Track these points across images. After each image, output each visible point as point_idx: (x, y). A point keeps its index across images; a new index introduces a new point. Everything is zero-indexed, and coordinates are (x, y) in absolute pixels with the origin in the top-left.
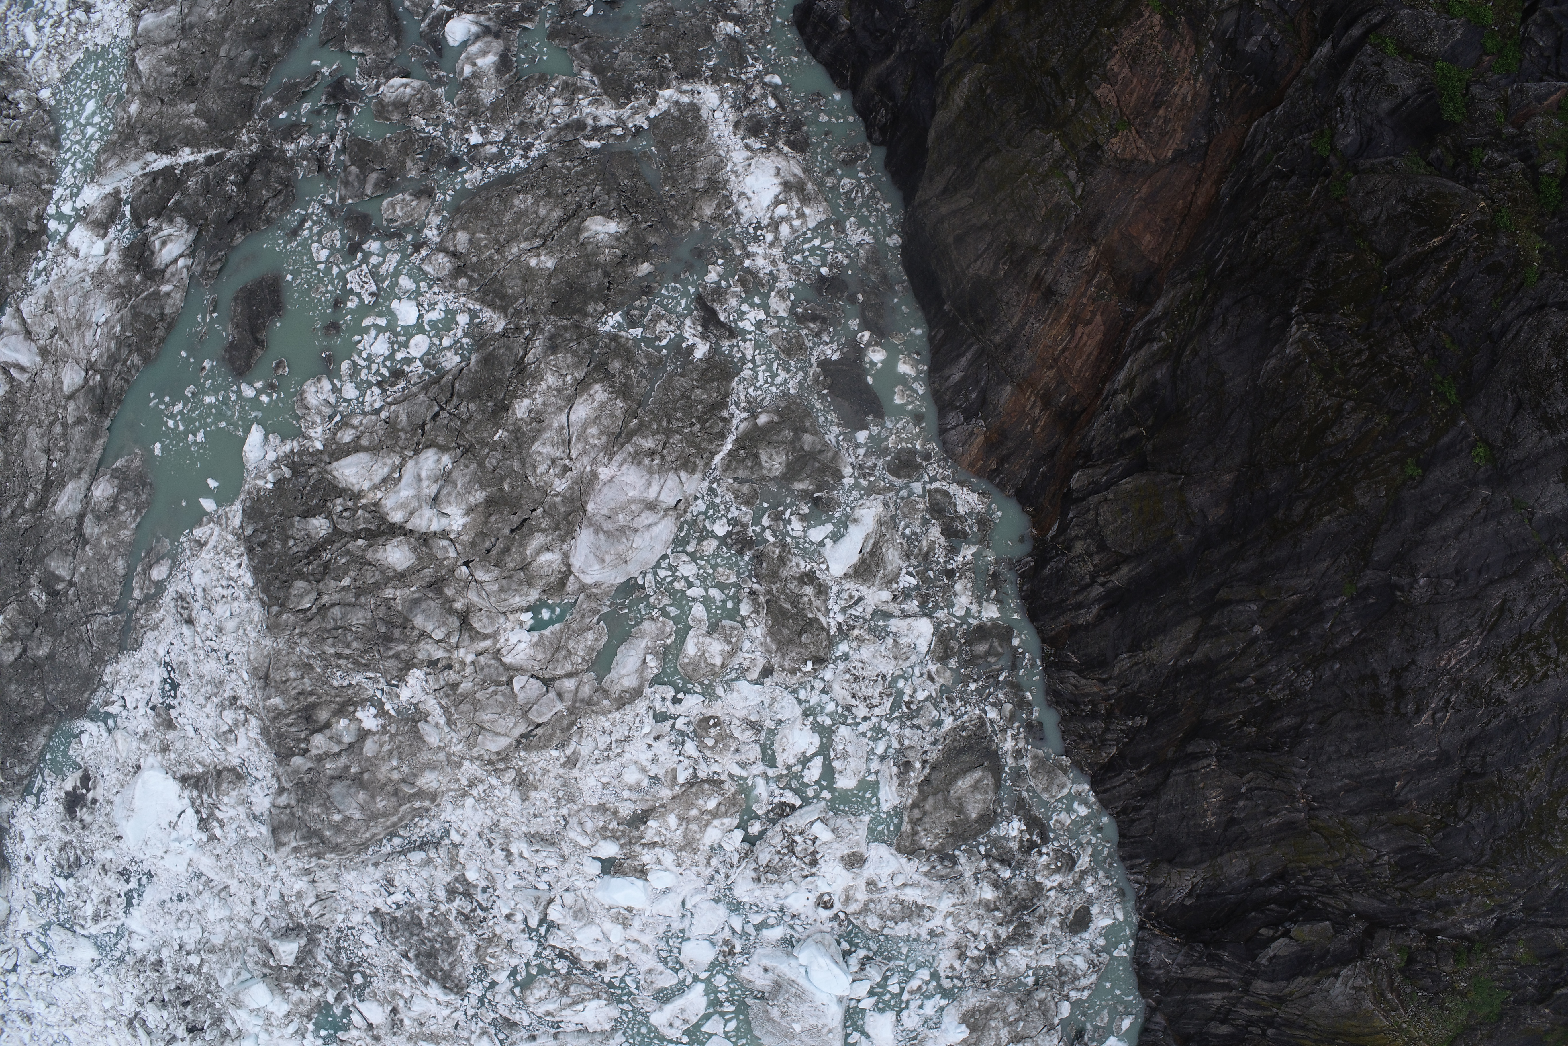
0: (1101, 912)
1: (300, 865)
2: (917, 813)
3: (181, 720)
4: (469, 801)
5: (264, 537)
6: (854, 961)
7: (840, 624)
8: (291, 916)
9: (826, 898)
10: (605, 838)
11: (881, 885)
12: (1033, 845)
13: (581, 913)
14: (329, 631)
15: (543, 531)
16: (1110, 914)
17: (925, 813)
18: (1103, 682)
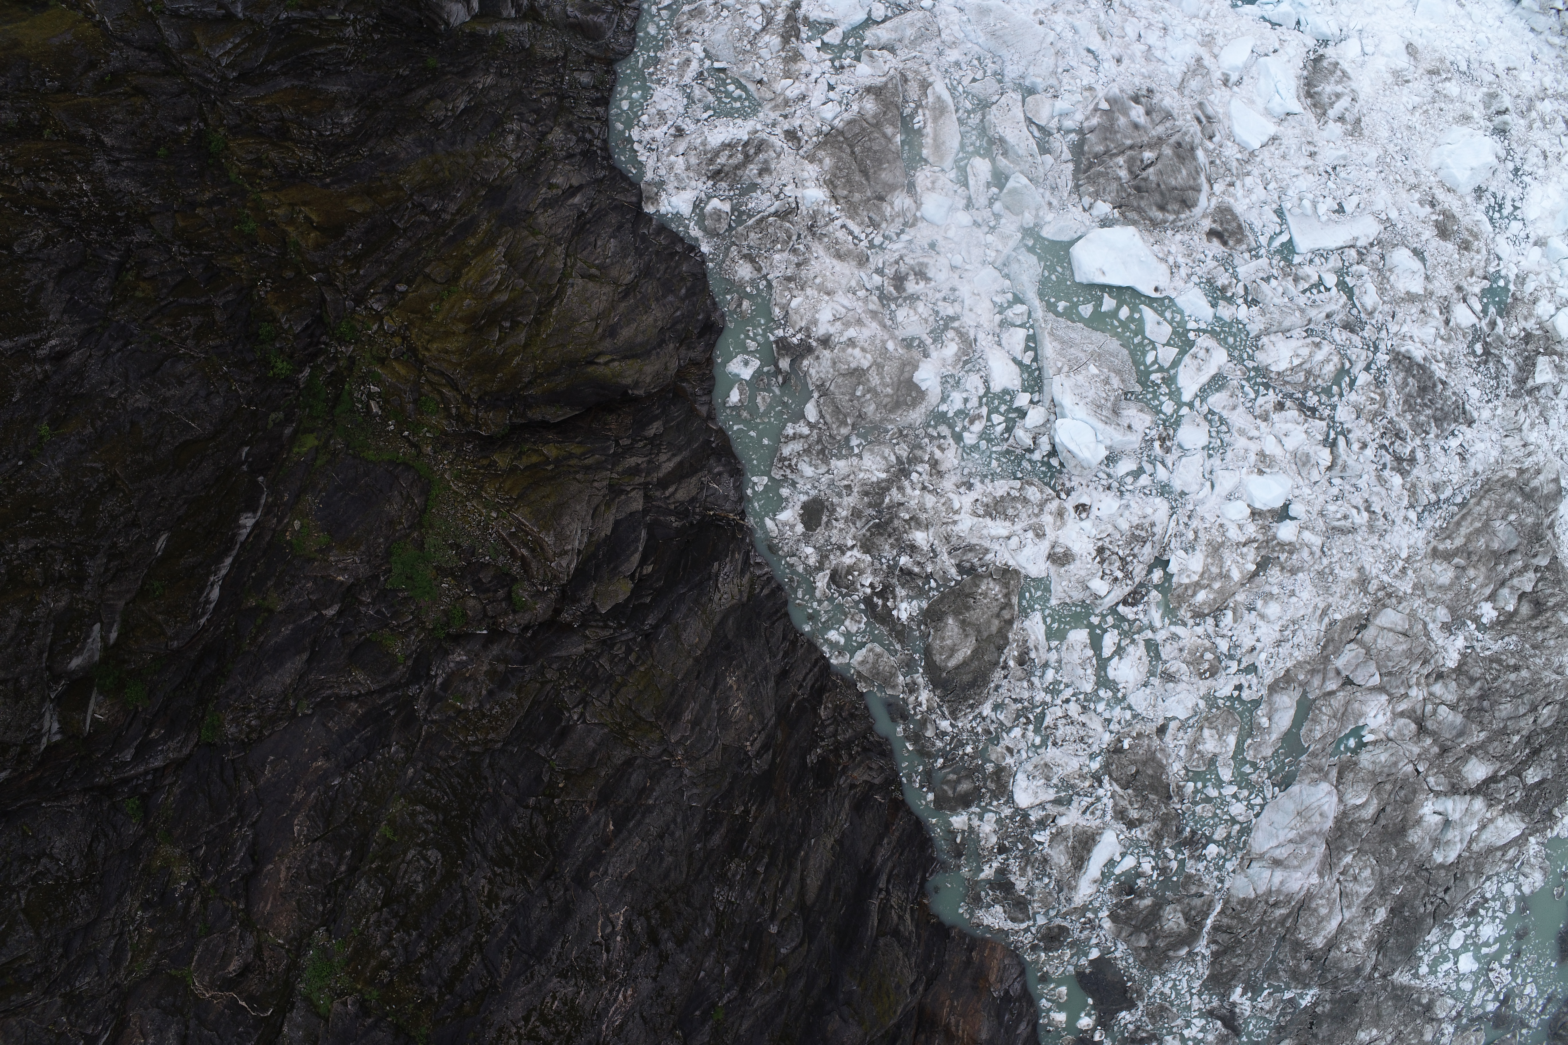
0: (792, 527)
1: (1535, 459)
2: (1006, 614)
4: (1404, 555)
6: (1046, 447)
7: (1101, 786)
8: (1538, 402)
9: (1084, 515)
10: (1290, 544)
11: (1030, 534)
12: (882, 594)
13: (1302, 461)
15: (1364, 821)
16: (781, 526)
17: (998, 615)
18: (852, 786)
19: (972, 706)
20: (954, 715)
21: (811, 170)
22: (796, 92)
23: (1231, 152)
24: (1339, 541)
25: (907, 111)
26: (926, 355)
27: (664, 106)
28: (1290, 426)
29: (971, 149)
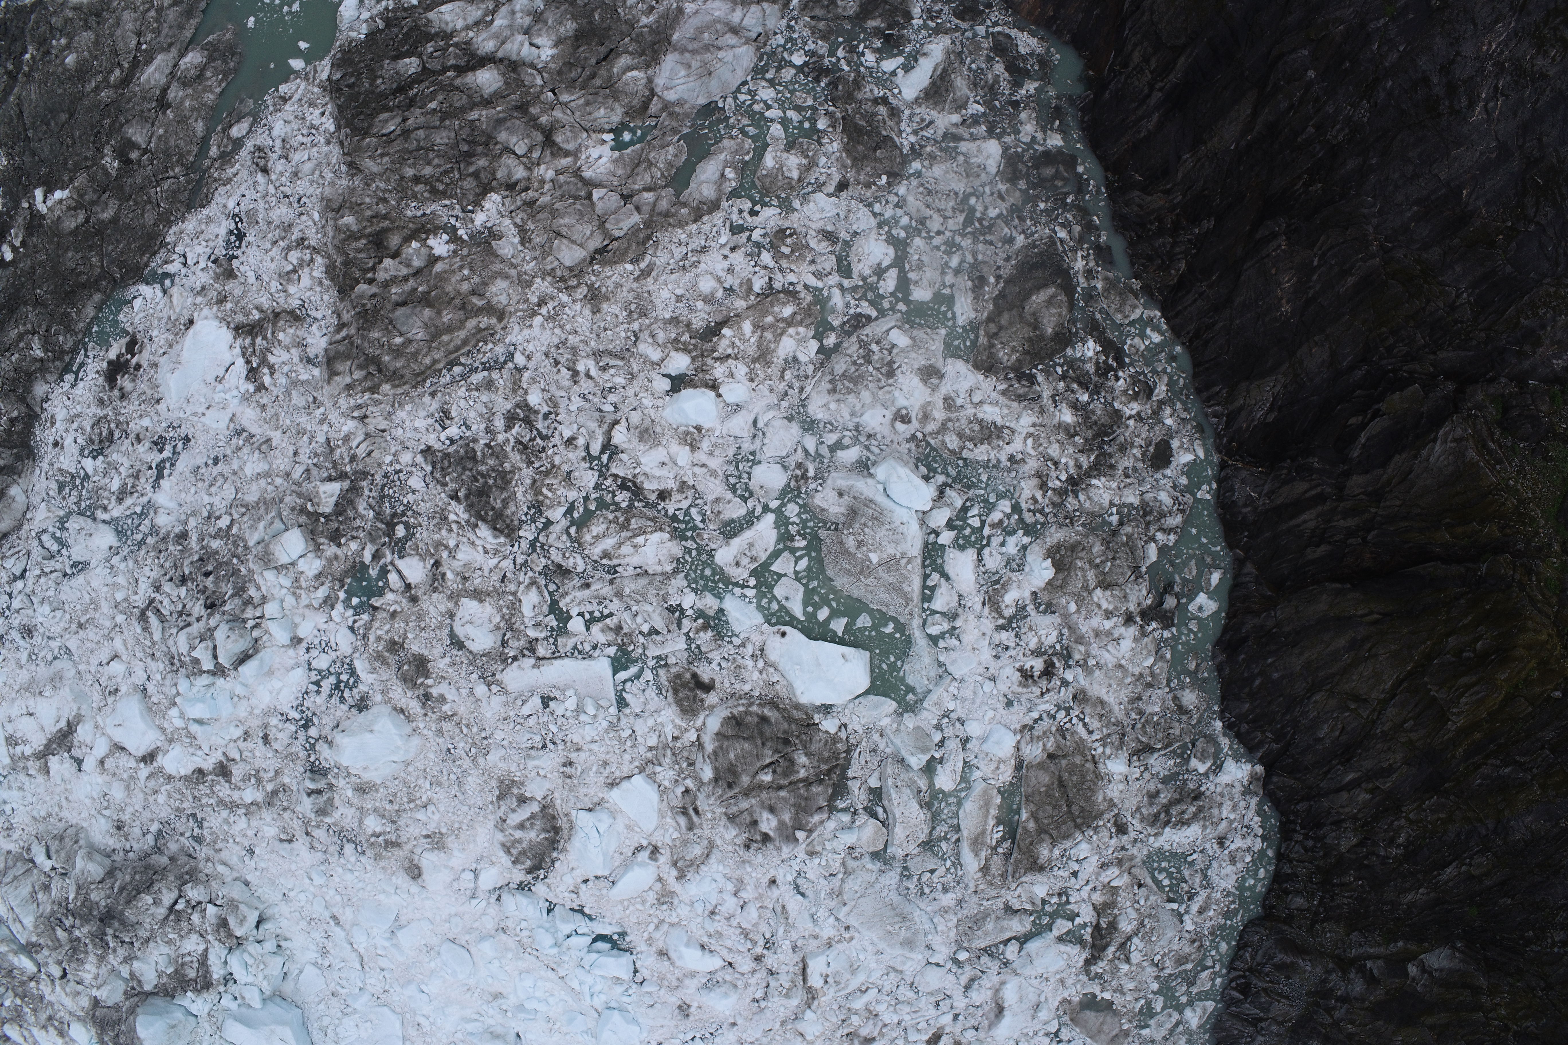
0: (1181, 447)
1: (352, 402)
2: (993, 328)
3: (242, 268)
4: (538, 320)
5: (353, 80)
6: (933, 486)
7: (912, 145)
8: (335, 463)
9: (904, 412)
10: (677, 350)
11: (959, 402)
12: (1109, 368)
13: (648, 435)
14: (411, 152)
15: (628, 53)
16: (1191, 449)
17: (1001, 328)
18: (1167, 192)
19: (1035, 246)
20: (1052, 240)
21: (1114, 791)
22: (1109, 872)
23: (666, 774)
24: (615, 346)
25: (1007, 844)
26: (1034, 594)
27: (1229, 869)
28: (657, 473)
29: (951, 800)
